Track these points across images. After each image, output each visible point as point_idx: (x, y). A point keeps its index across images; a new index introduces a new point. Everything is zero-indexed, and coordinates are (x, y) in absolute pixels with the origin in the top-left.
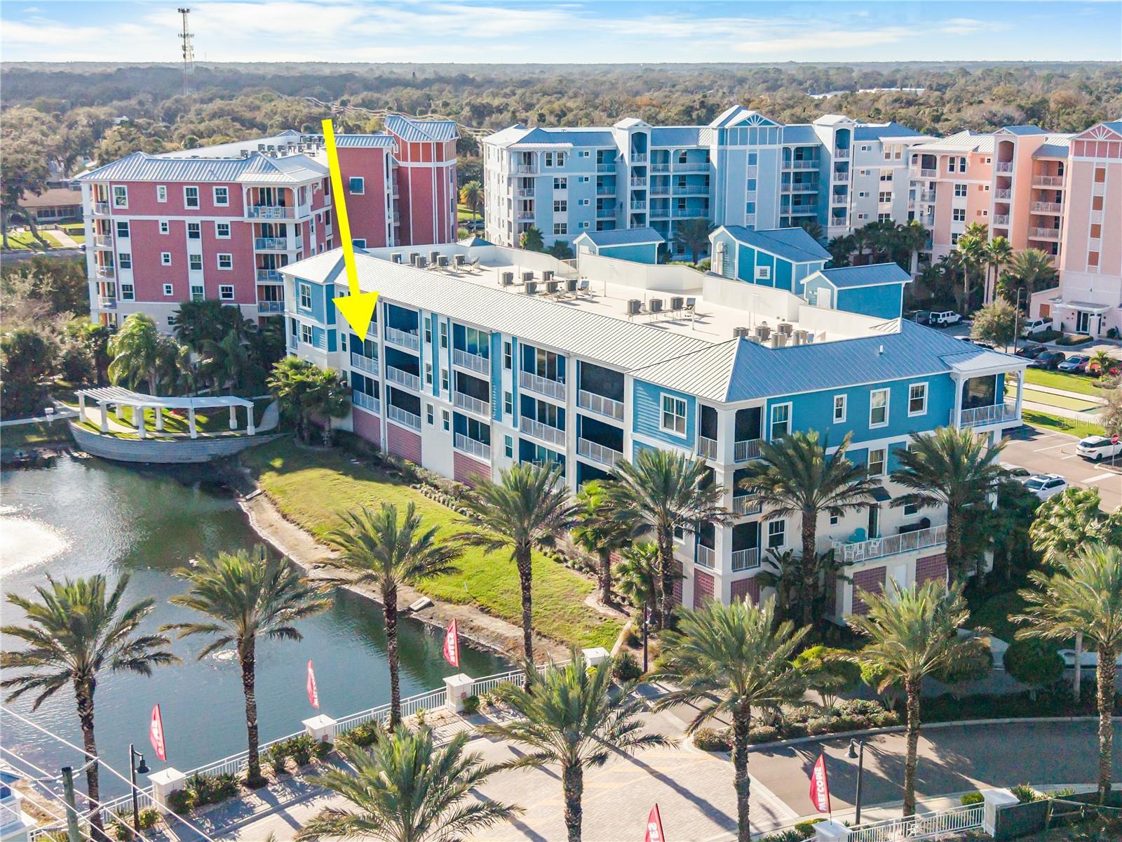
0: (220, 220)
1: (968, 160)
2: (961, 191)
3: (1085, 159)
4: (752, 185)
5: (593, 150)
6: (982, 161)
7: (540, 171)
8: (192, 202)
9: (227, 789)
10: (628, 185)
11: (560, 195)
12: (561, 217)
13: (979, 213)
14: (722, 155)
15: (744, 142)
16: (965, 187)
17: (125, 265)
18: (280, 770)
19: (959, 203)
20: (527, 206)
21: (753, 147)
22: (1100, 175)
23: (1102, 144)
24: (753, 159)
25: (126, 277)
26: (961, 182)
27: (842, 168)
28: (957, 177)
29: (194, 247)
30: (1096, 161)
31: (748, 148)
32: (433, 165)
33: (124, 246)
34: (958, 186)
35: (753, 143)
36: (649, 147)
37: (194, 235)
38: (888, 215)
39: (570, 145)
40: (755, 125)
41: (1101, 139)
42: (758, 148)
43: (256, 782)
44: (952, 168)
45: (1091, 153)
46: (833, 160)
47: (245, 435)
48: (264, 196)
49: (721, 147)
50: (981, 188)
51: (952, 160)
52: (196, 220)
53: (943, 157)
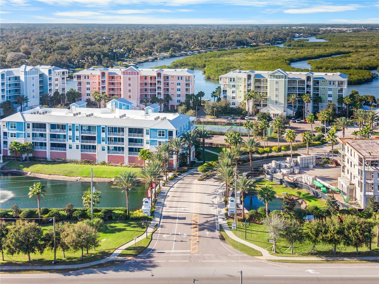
1: (90, 76)
2: (88, 83)
3: (125, 76)
4: (33, 85)
6: (93, 76)
13: (94, 88)
14: (26, 78)
15: (31, 75)
16: (89, 82)
19: (88, 86)
21: (33, 75)
22: (130, 79)
23: (129, 73)
24: (33, 78)
26: (88, 81)
27: (50, 79)
28: (87, 80)
30: (128, 76)
34: (87, 82)
35: (33, 74)
38: (57, 90)
40: (34, 70)
41: (129, 71)
44: (85, 78)
45: (127, 74)
46: (48, 77)
49: (26, 76)
50: (94, 82)
51: (85, 76)
53: (83, 76)
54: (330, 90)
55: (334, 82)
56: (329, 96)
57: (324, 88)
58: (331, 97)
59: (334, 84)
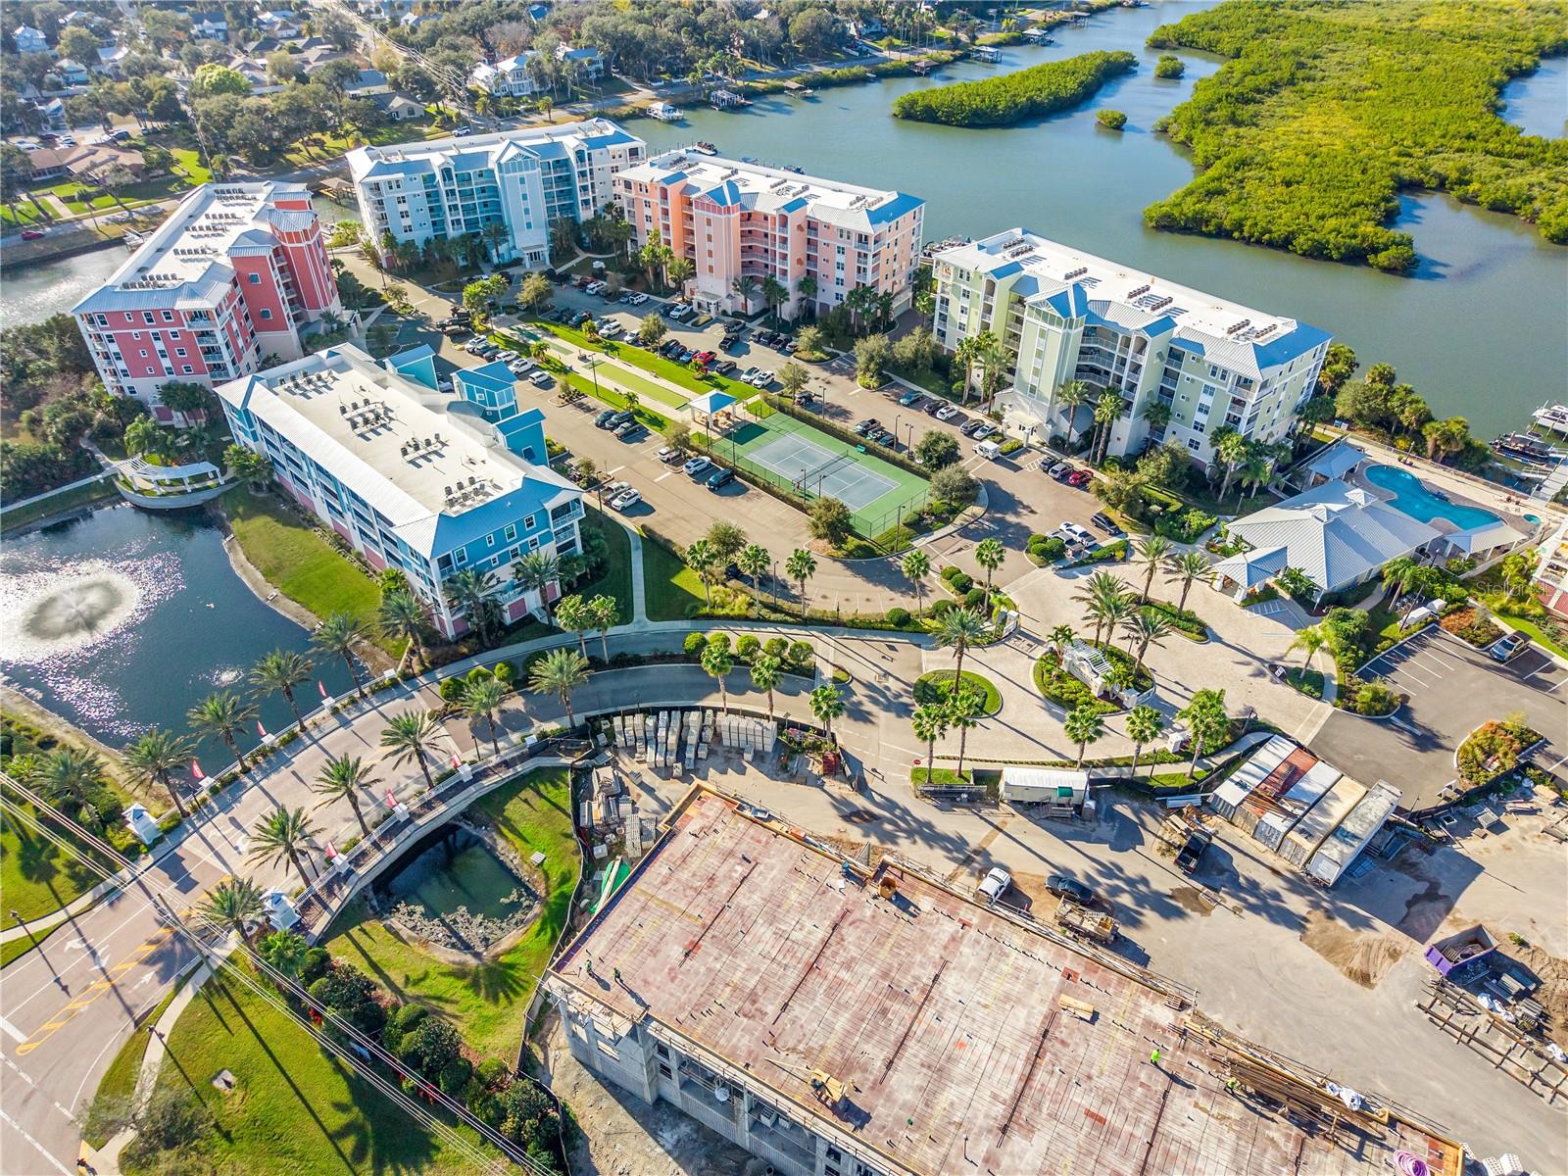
0: (170, 330)
2: (648, 205)
3: (700, 212)
4: (525, 197)
5: (419, 176)
7: (387, 195)
8: (150, 320)
9: (235, 778)
10: (446, 203)
11: (403, 207)
12: (406, 222)
14: (502, 178)
15: (514, 171)
16: (649, 202)
17: (119, 358)
18: (255, 762)
19: (648, 212)
20: (383, 217)
21: (521, 173)
22: (709, 222)
23: (707, 205)
24: (522, 181)
25: (121, 365)
26: (647, 199)
27: (583, 174)
28: (644, 195)
29: (159, 345)
30: (706, 214)
31: (518, 174)
32: (303, 244)
33: (114, 348)
34: (645, 202)
35: (521, 170)
36: (454, 173)
37: (158, 339)
39: (402, 175)
40: (520, 160)
41: (707, 202)
42: (525, 173)
43: (246, 771)
44: (641, 190)
45: (703, 209)
46: (577, 170)
47: (219, 485)
48: (196, 316)
51: (640, 185)
52: (157, 330)
53: (635, 184)
54: (1209, 391)
55: (1225, 371)
56: (1200, 410)
57: (1193, 381)
58: (1206, 412)
59: (1223, 377)
